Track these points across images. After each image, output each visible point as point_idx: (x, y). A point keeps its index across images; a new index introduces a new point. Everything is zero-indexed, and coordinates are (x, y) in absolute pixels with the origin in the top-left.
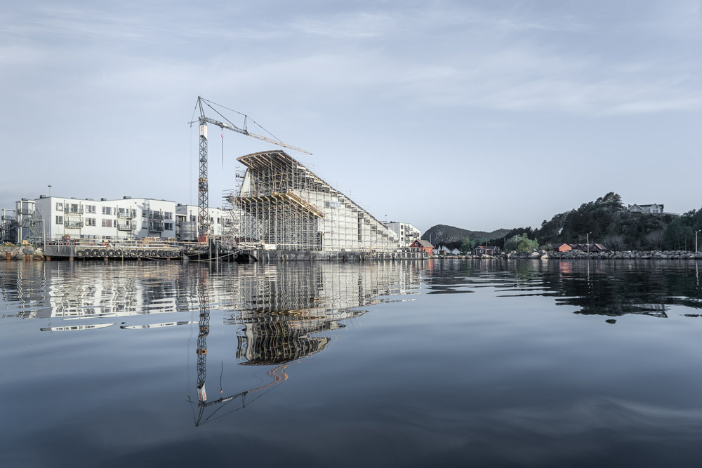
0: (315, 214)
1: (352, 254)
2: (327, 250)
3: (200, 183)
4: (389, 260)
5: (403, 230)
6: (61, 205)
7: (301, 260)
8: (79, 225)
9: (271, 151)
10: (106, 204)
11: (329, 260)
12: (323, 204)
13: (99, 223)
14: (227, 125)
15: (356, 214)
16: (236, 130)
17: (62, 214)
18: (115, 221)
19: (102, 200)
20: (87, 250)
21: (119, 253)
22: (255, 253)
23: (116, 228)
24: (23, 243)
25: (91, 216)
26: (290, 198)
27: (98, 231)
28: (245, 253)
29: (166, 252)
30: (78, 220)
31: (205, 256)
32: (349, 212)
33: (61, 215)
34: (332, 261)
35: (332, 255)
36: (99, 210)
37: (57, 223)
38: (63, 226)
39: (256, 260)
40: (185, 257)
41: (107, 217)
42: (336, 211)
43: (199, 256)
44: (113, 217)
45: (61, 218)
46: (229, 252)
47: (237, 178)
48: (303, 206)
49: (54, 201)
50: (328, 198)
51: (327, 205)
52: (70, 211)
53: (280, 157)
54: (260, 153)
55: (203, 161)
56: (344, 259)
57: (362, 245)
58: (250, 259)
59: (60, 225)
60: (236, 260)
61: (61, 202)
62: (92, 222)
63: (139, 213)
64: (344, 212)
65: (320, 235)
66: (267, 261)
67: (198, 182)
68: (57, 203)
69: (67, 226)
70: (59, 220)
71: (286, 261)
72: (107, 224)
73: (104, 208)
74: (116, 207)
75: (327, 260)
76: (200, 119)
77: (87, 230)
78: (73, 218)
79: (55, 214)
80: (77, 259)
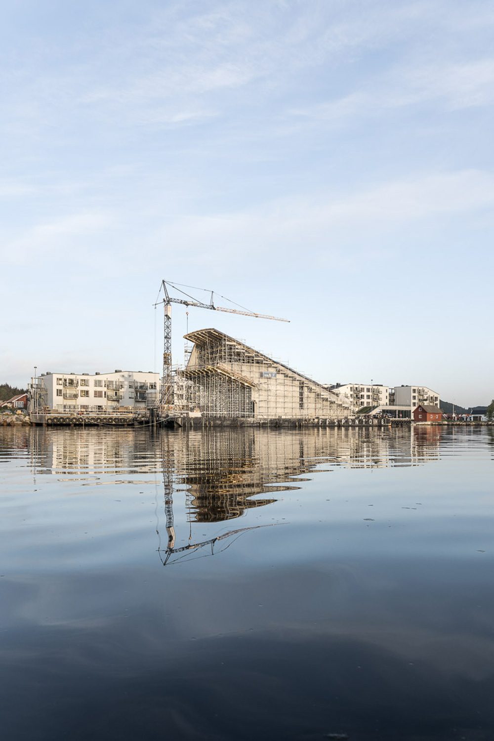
0: (246, 384)
1: (286, 421)
2: (259, 417)
3: (164, 358)
4: (335, 426)
5: (416, 394)
6: (61, 379)
7: (227, 426)
8: (76, 396)
9: (206, 330)
10: (98, 378)
11: (259, 427)
12: (257, 375)
13: (91, 394)
14: (192, 303)
15: (297, 383)
16: (202, 305)
17: (61, 387)
18: (105, 393)
19: (97, 374)
20: (55, 418)
21: (81, 420)
22: (180, 419)
23: (106, 399)
24: (17, 413)
25: (85, 388)
26: (219, 371)
27: (92, 402)
28: (172, 420)
29: (121, 419)
30: (75, 393)
31: (147, 422)
32: (288, 381)
33: (61, 389)
34: (263, 427)
35: (262, 421)
36: (92, 383)
37: (57, 395)
38: (62, 397)
39: (180, 426)
40: (136, 423)
41: (98, 389)
42: (272, 381)
43: (144, 422)
44: (104, 389)
45: (61, 390)
46: (162, 419)
47: (186, 353)
48: (233, 378)
49: (55, 377)
50: (263, 369)
51: (261, 375)
52: (68, 384)
53: (214, 334)
54: (199, 331)
55: (167, 337)
56: (277, 426)
57: (305, 412)
58: (175, 425)
59: (60, 397)
60: (166, 426)
61: (60, 378)
62: (86, 393)
63: (126, 386)
64: (282, 381)
65: (253, 403)
66: (191, 427)
67: (163, 356)
68: (58, 379)
69: (65, 397)
70: (59, 392)
71: (210, 427)
72: (98, 394)
73: (96, 381)
74: (106, 380)
75: (257, 426)
76: (164, 301)
77: (81, 401)
78: (70, 391)
79: (56, 387)
80: (48, 425)
